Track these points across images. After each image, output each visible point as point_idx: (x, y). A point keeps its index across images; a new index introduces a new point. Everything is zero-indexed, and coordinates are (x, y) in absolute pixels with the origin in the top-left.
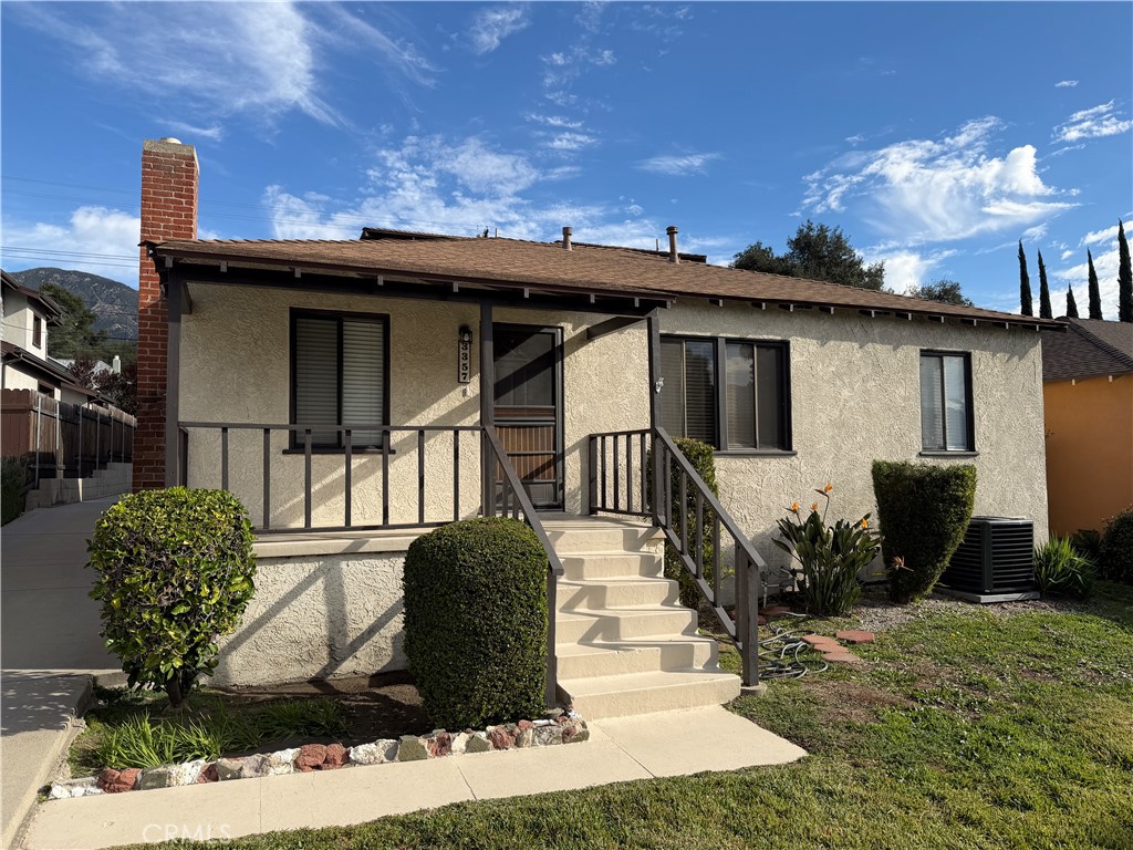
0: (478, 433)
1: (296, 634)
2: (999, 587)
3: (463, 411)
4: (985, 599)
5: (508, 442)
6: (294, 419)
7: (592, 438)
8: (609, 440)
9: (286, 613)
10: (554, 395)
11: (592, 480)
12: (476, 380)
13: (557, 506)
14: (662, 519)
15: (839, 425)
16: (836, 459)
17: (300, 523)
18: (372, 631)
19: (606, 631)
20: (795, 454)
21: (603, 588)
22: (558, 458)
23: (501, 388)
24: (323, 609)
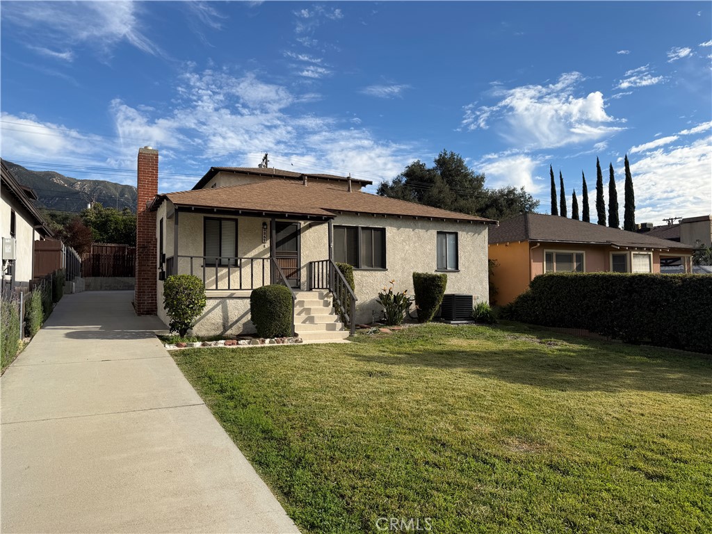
0: (269, 260)
1: (213, 321)
2: (458, 318)
3: (264, 252)
4: (452, 322)
5: (281, 264)
6: (205, 255)
7: (311, 263)
8: (316, 263)
9: (210, 315)
10: (297, 248)
11: (311, 278)
12: (268, 242)
13: (298, 287)
14: (332, 289)
15: (404, 259)
16: (403, 272)
17: (214, 287)
18: (237, 321)
19: (311, 320)
20: (387, 270)
21: (310, 309)
22: (298, 270)
23: (278, 244)
24: (221, 314)
